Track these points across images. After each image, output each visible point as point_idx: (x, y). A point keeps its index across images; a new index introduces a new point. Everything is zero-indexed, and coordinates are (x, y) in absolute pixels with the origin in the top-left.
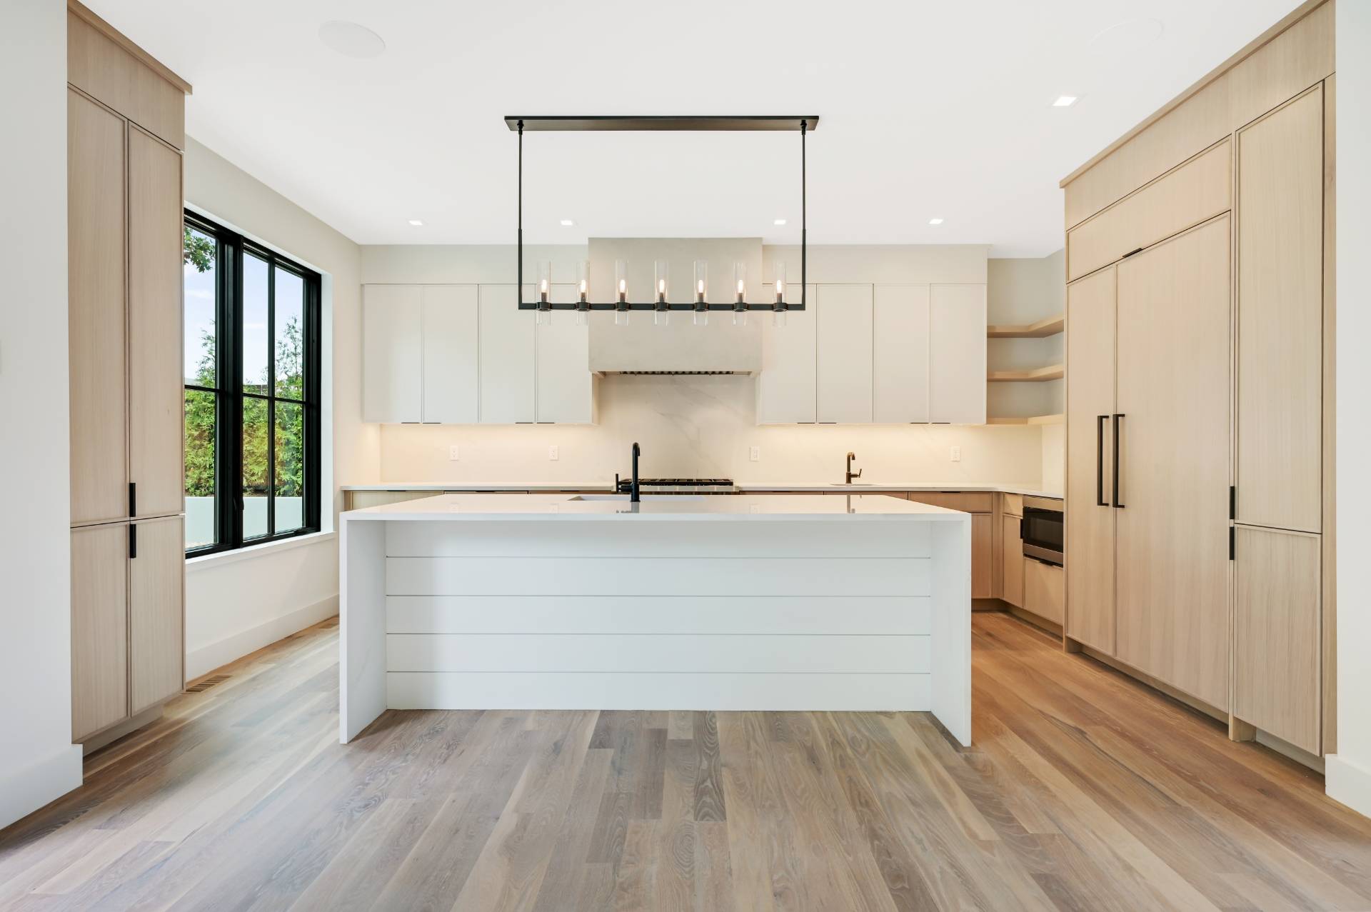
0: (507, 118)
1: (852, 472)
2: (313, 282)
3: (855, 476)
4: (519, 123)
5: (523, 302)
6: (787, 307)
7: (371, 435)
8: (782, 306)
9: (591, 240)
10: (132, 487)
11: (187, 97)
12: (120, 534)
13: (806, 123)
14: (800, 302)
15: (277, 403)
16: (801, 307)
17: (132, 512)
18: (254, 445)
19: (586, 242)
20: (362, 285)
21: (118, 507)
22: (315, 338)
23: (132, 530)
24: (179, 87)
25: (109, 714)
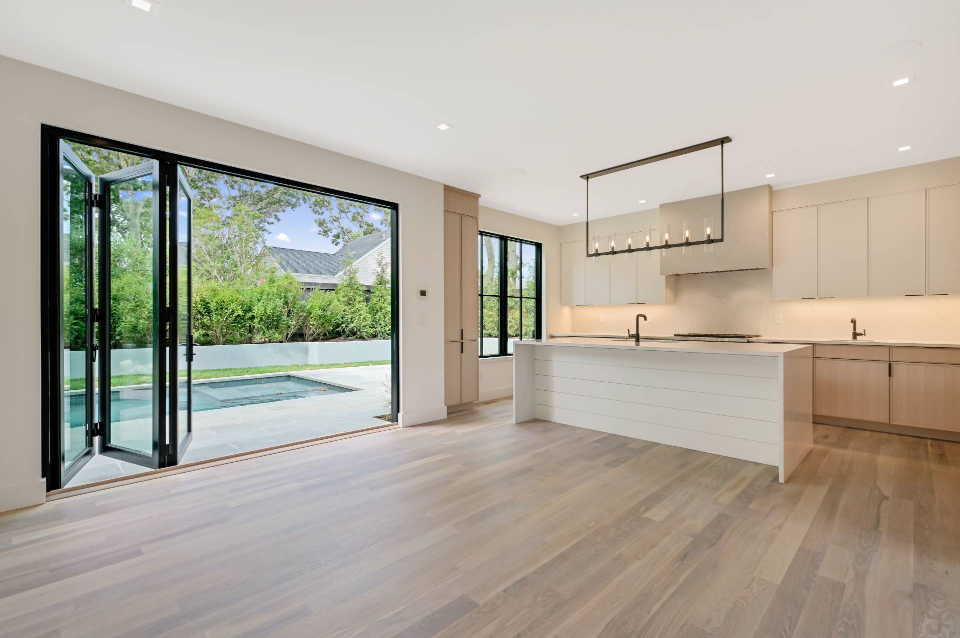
0: (581, 177)
1: (858, 331)
2: (539, 246)
3: (861, 334)
4: (587, 177)
5: (589, 253)
6: (712, 241)
7: (566, 311)
8: (710, 241)
9: (661, 206)
10: (462, 330)
11: (480, 199)
12: (458, 345)
13: (723, 141)
14: (720, 238)
15: (523, 299)
16: (721, 240)
17: (462, 339)
18: (513, 316)
19: (659, 206)
20: (561, 244)
21: (458, 337)
22: (539, 271)
23: (462, 343)
24: (476, 197)
25: (456, 401)
